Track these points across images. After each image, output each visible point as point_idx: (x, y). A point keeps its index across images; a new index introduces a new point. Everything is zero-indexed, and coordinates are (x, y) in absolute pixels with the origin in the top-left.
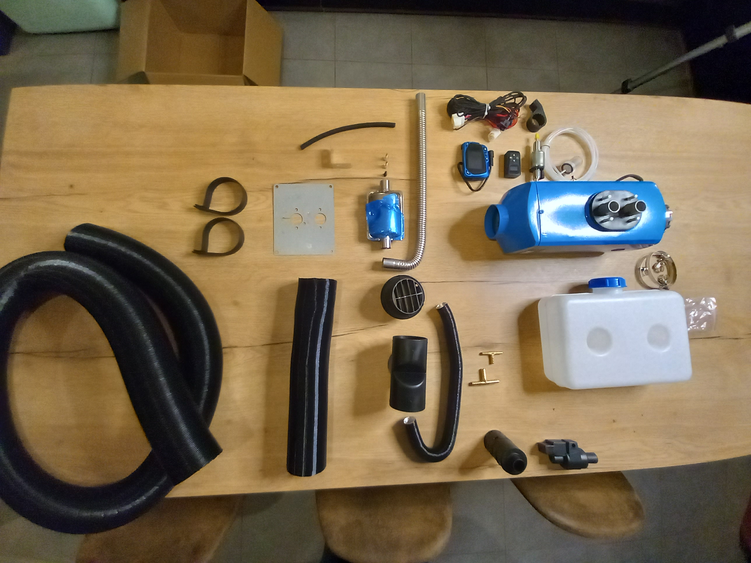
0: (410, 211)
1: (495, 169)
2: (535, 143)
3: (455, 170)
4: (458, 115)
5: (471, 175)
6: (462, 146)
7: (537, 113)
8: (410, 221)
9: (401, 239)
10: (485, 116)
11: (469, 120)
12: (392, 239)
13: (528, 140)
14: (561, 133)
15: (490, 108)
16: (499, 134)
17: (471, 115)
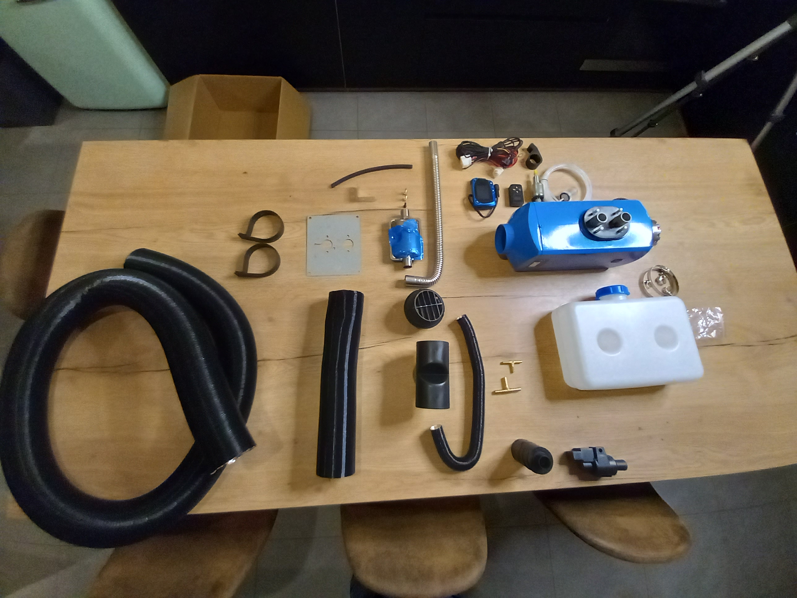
0: (429, 236)
1: (501, 200)
2: (534, 177)
3: (466, 201)
4: (465, 157)
5: (480, 204)
6: (472, 182)
7: (533, 154)
8: (429, 245)
9: (421, 259)
10: (489, 157)
11: (475, 161)
12: (413, 259)
13: (528, 176)
14: (556, 170)
15: (492, 150)
16: (502, 172)
17: (476, 157)
